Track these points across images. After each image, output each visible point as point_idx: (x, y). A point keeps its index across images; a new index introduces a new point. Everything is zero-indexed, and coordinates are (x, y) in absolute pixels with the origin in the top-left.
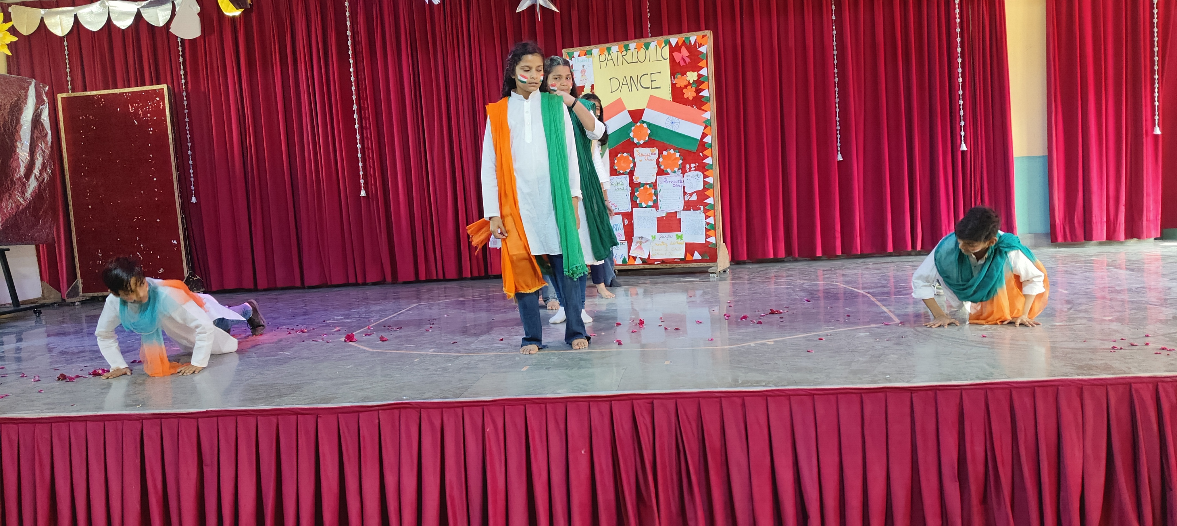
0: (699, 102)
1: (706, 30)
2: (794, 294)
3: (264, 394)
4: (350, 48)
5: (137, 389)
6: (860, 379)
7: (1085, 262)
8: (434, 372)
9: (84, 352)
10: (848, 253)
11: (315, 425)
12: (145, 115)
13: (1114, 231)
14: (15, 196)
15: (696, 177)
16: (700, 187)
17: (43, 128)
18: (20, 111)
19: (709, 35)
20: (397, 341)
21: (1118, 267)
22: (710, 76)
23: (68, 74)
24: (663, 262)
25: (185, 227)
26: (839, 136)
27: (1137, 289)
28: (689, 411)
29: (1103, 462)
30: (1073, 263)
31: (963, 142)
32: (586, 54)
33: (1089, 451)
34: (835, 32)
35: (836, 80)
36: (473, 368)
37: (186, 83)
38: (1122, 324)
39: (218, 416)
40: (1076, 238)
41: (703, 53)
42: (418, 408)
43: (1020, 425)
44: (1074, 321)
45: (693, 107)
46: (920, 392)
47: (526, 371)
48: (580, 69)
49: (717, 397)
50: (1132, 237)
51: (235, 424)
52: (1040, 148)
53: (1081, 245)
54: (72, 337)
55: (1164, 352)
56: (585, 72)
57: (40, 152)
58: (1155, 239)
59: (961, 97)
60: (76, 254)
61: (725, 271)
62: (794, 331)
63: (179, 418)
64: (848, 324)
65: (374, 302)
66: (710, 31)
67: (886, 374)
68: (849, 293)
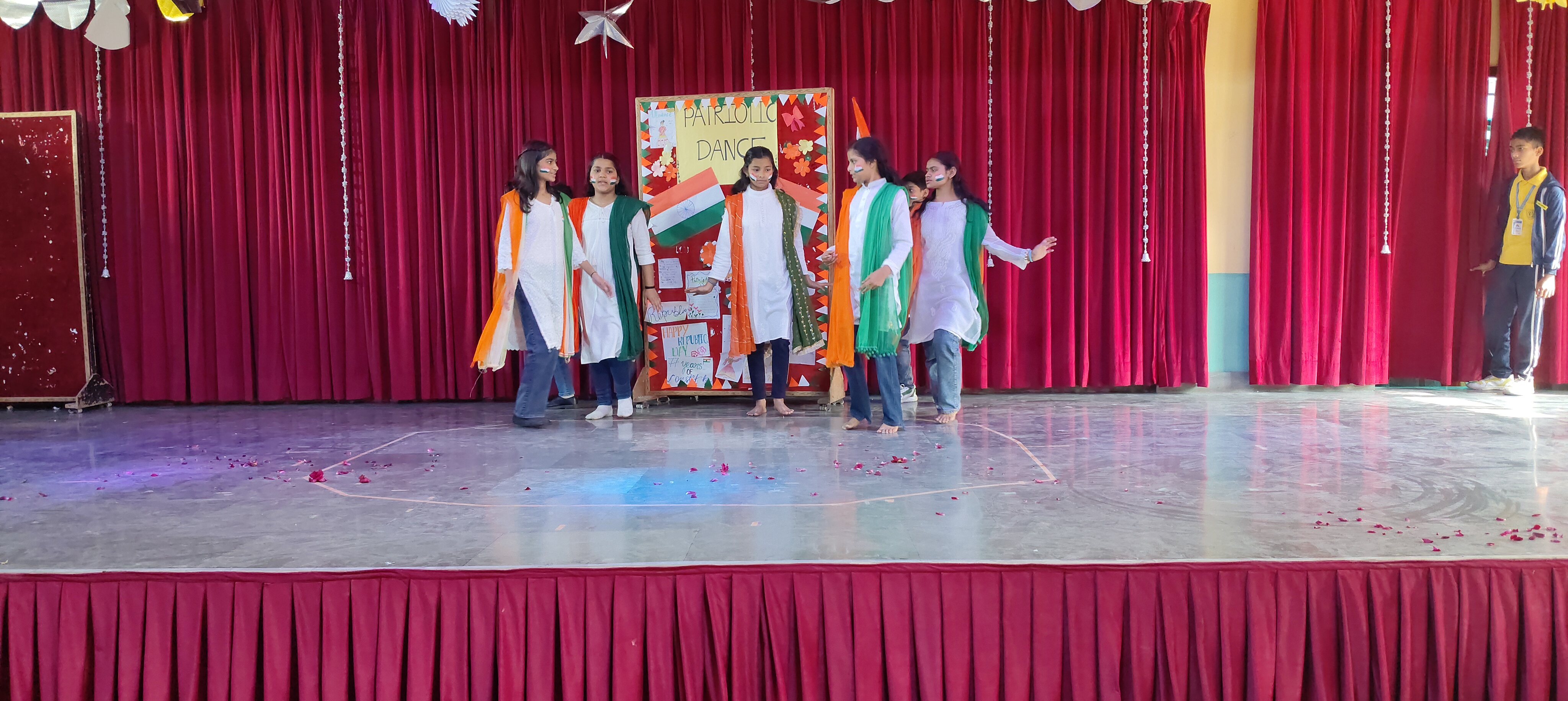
0: (813, 181)
1: (826, 86)
2: (925, 437)
3: (189, 551)
4: (341, 76)
6: (1002, 553)
7: (1292, 411)
8: (432, 529)
10: (996, 386)
11: (260, 597)
12: (42, 152)
13: (1327, 373)
19: (830, 94)
20: (383, 483)
21: (1330, 419)
22: (829, 147)
25: (92, 311)
27: (1351, 448)
28: (779, 589)
29: (1300, 669)
30: (1275, 412)
31: (1146, 251)
32: (666, 107)
33: (1283, 654)
34: (991, 101)
35: (990, 163)
36: (487, 524)
37: (104, 111)
38: (1331, 493)
39: (119, 581)
40: (1280, 381)
41: (821, 116)
42: (406, 578)
43: (1200, 620)
44: (1272, 487)
45: (806, 187)
46: (1076, 573)
47: (562, 531)
48: (659, 125)
49: (816, 572)
50: (1348, 382)
51: (143, 593)
52: (1241, 264)
53: (1288, 390)
55: (1380, 530)
56: (665, 129)
58: (1376, 386)
59: (1146, 194)
61: (839, 403)
62: (921, 486)
63: (63, 581)
64: (990, 479)
65: (354, 427)
66: (831, 88)
67: (1034, 547)
68: (994, 439)
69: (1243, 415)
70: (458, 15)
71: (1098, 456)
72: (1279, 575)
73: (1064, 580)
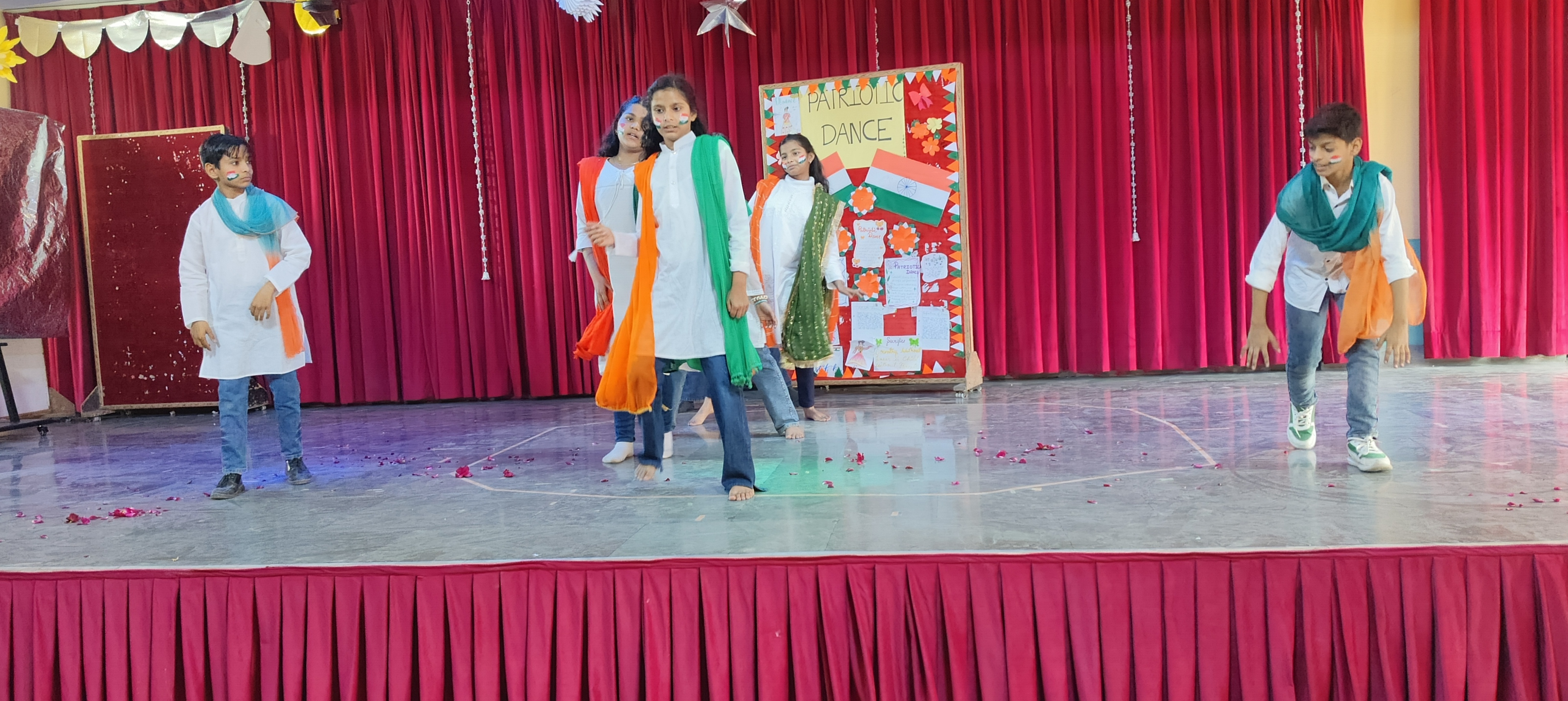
0: (943, 159)
1: (954, 61)
2: (1071, 422)
3: (345, 546)
4: (472, 80)
5: (174, 536)
6: (1159, 541)
7: (1472, 386)
8: (575, 520)
9: (103, 484)
10: (1145, 368)
11: (413, 590)
13: (1512, 344)
14: (17, 273)
15: (938, 261)
16: (944, 275)
17: (57, 180)
18: (26, 158)
19: (959, 69)
20: (527, 477)
21: (1517, 394)
22: (959, 124)
23: (93, 110)
24: (892, 375)
26: (1135, 208)
27: (1542, 424)
28: (924, 581)
29: (1495, 663)
30: (1455, 387)
32: (790, 93)
33: (1475, 647)
34: (1131, 67)
35: (1132, 131)
36: (629, 516)
37: (249, 125)
38: (1522, 472)
39: (281, 575)
40: (1458, 351)
41: (949, 92)
42: (552, 569)
43: (1381, 609)
44: (1455, 467)
45: (935, 166)
46: (1242, 561)
47: (701, 521)
48: (783, 112)
49: (963, 563)
50: (1536, 353)
51: (304, 587)
53: (1468, 363)
54: (89, 463)
56: (789, 116)
57: (51, 213)
59: (1303, 157)
60: (97, 352)
61: (976, 390)
62: (1069, 474)
63: (229, 576)
64: (1144, 465)
65: (496, 424)
66: (959, 63)
67: (1196, 535)
68: (1146, 423)
69: (1418, 391)
70: (584, 12)
71: (1260, 438)
72: (1469, 561)
73: (1230, 566)
